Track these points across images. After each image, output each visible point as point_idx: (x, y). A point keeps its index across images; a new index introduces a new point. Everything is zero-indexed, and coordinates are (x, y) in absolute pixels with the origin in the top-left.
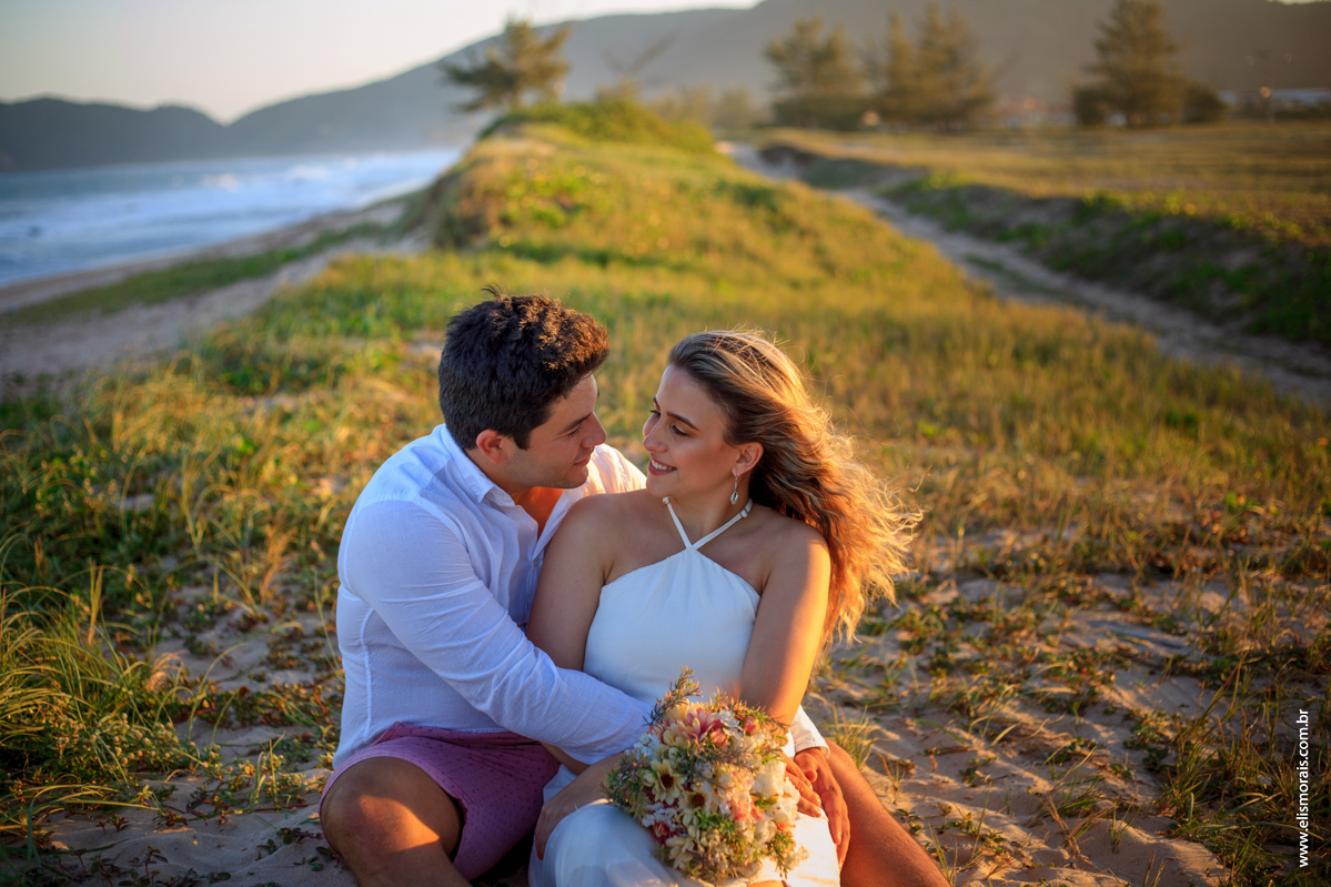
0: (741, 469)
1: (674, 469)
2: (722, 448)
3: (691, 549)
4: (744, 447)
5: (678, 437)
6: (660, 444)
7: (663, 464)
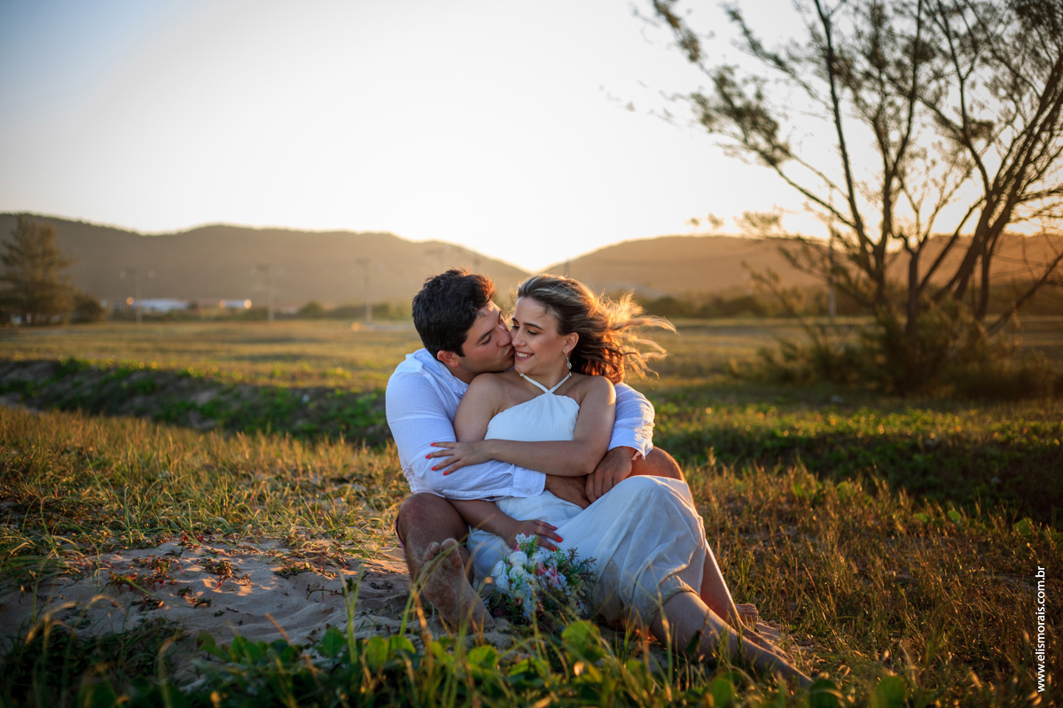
0: (568, 349)
1: (533, 354)
2: (557, 338)
3: (549, 393)
4: (568, 337)
5: (532, 336)
6: (522, 341)
7: (524, 353)
